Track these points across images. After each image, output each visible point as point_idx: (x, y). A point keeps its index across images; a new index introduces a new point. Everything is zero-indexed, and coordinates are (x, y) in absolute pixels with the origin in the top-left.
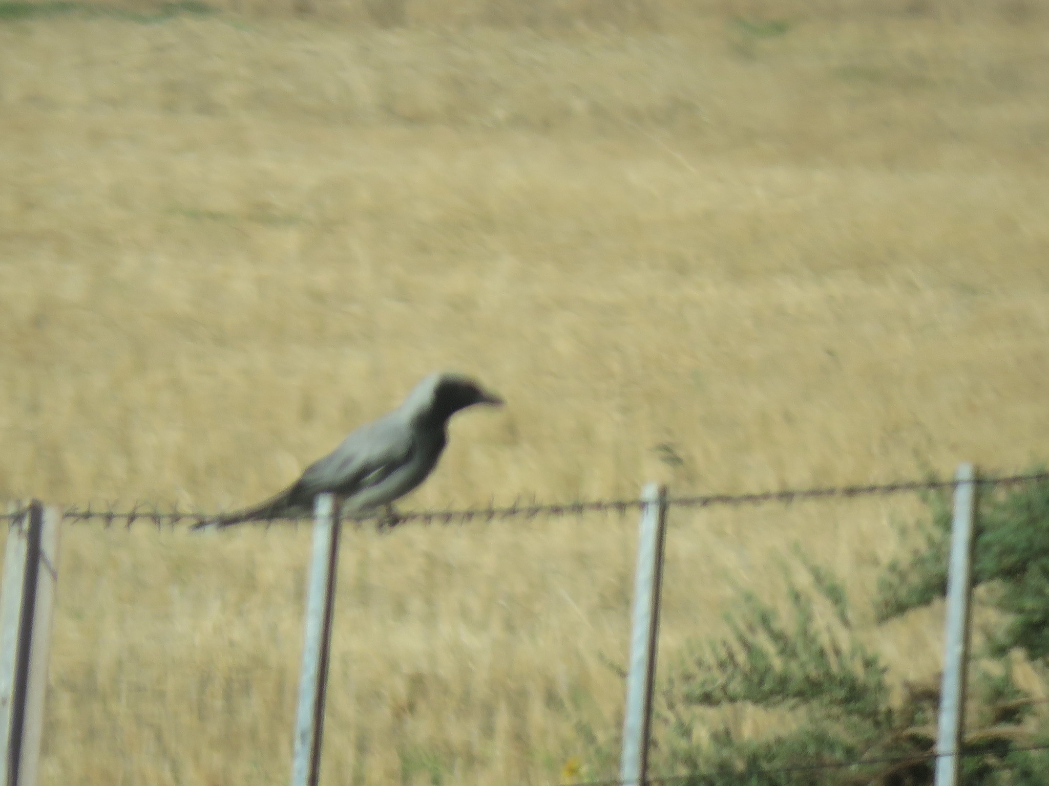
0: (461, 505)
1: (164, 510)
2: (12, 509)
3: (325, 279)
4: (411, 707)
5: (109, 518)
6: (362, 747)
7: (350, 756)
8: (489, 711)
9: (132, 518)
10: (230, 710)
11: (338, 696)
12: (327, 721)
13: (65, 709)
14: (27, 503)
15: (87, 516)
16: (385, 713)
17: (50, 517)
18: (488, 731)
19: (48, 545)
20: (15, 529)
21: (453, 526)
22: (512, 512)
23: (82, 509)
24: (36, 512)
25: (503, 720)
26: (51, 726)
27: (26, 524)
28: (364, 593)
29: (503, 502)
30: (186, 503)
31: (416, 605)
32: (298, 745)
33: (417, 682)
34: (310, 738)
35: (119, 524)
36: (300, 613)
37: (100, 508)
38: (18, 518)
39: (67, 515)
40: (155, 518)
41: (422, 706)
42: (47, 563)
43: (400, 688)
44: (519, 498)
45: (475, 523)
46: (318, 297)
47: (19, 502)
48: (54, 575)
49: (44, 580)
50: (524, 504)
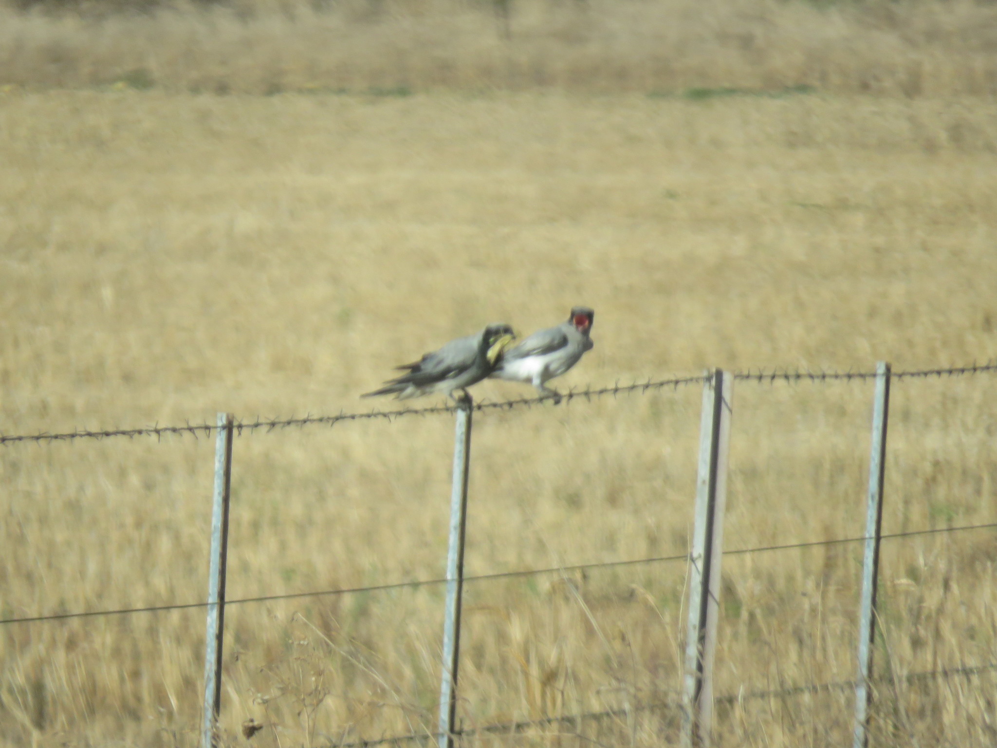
0: (960, 365)
1: (791, 372)
2: (705, 374)
3: (880, 241)
4: (934, 479)
5: (760, 378)
6: (907, 502)
7: (901, 506)
8: (979, 480)
9: (773, 377)
10: (832, 483)
13: (739, 485)
14: (714, 370)
15: (748, 377)
16: (919, 482)
17: (727, 378)
18: (978, 492)
19: (726, 394)
20: (707, 385)
21: (954, 377)
22: (988, 368)
23: (745, 373)
24: (719, 375)
25: (987, 486)
26: (730, 494)
27: (713, 382)
28: (906, 416)
29: (983, 362)
30: (804, 367)
31: (936, 421)
32: (870, 502)
33: (936, 464)
34: (877, 498)
35: (766, 382)
36: (870, 429)
37: (755, 372)
38: (709, 379)
39: (736, 377)
40: (787, 377)
41: (940, 478)
42: (726, 404)
43: (927, 467)
44: (990, 360)
45: (967, 374)
46: (877, 250)
47: (709, 370)
48: (731, 411)
49: (725, 412)
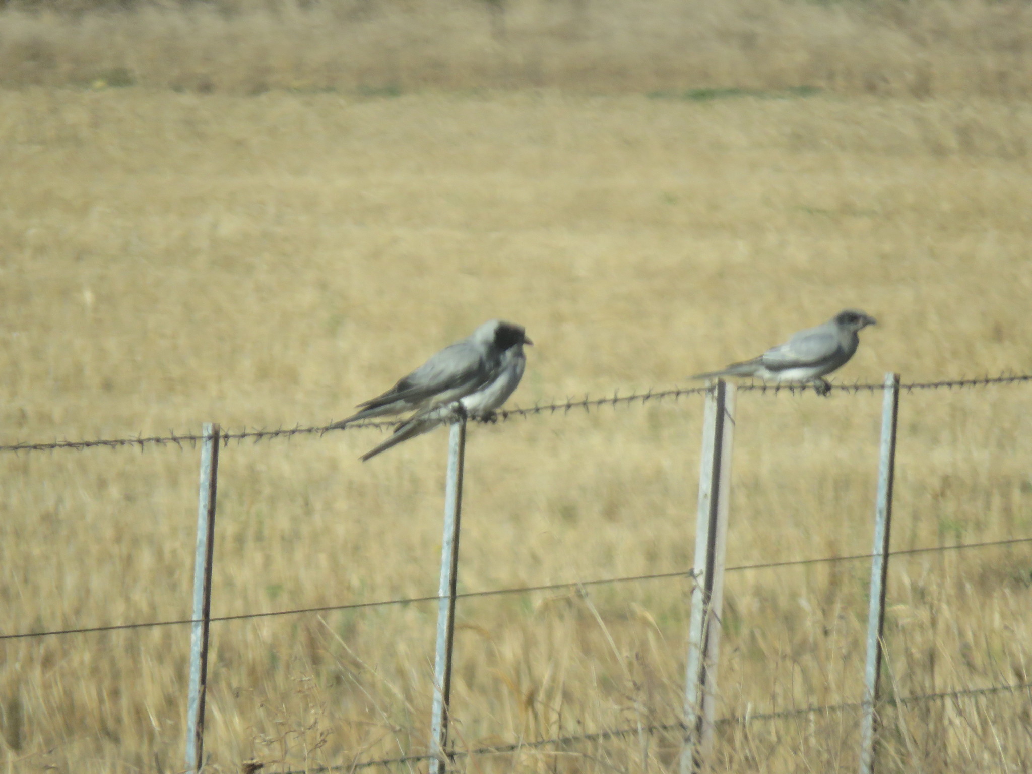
0: (971, 377)
2: (707, 385)
3: (887, 247)
4: (943, 494)
5: (764, 389)
6: (916, 517)
7: (909, 523)
8: (988, 495)
9: (778, 388)
10: (837, 498)
11: (899, 487)
12: (895, 504)
13: (742, 499)
14: (716, 381)
15: (752, 388)
16: (929, 497)
17: (730, 389)
18: (988, 507)
19: (729, 405)
20: (710, 395)
21: (965, 389)
22: (1000, 380)
23: (749, 384)
24: (722, 386)
25: (997, 502)
27: (716, 393)
28: (915, 428)
29: (994, 374)
31: (945, 435)
32: (878, 518)
33: (946, 481)
34: (885, 513)
35: (770, 393)
36: (877, 442)
37: (758, 383)
38: (711, 390)
39: (739, 389)
41: (948, 493)
42: (729, 416)
43: (935, 483)
44: (1003, 372)
45: (978, 386)
46: (884, 257)
48: (733, 422)
49: (727, 425)
50: (1006, 375)
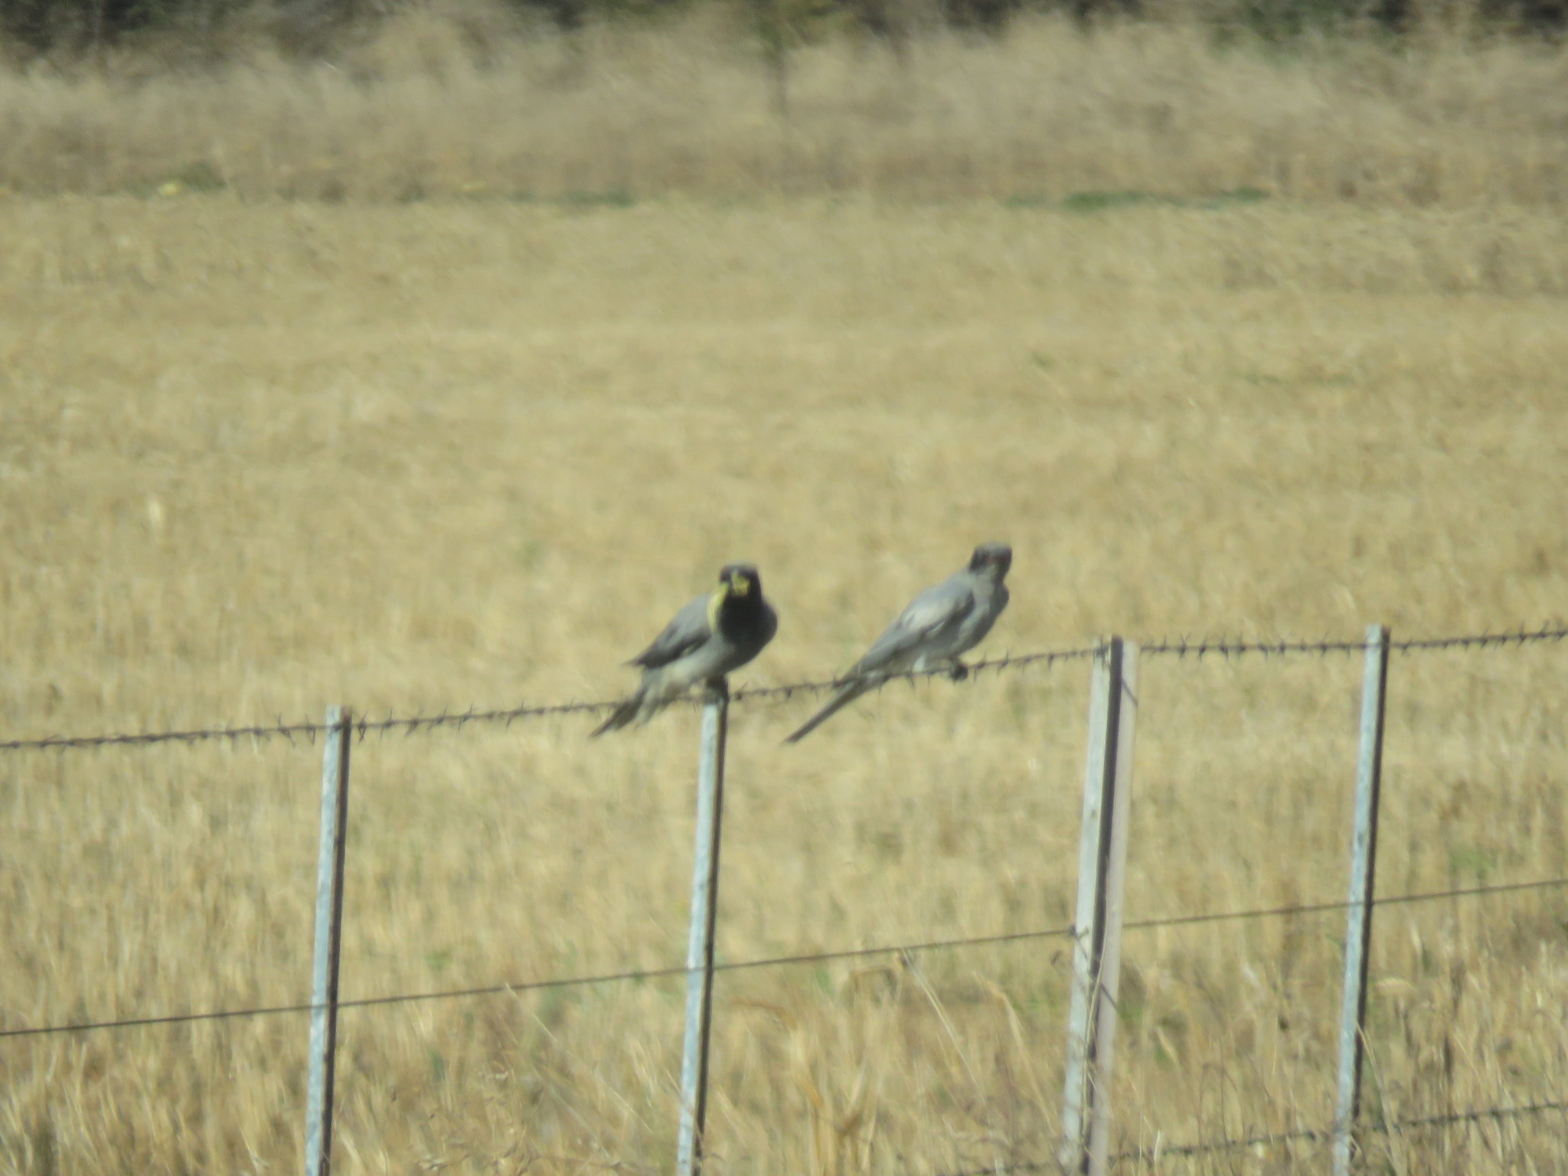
0: (1498, 630)
1: (1230, 641)
2: (1096, 644)
3: (1373, 433)
4: (1456, 811)
5: (1183, 650)
6: (1414, 847)
7: (1405, 855)
8: (1526, 813)
9: (1203, 650)
10: (1297, 817)
11: (1393, 802)
12: (1382, 822)
13: (1149, 819)
14: (1109, 639)
15: (1163, 649)
16: (1433, 816)
17: (1130, 651)
18: (1526, 830)
19: (1128, 676)
20: (1099, 661)
21: (1489, 648)
22: (1542, 635)
23: (1158, 643)
24: (1117, 646)
25: (1539, 820)
26: (1136, 834)
27: (1108, 657)
28: (1413, 711)
29: (1534, 626)
30: (1252, 633)
31: (1461, 718)
32: (1356, 846)
33: (1460, 790)
34: (1367, 839)
35: (1192, 656)
36: (1355, 731)
37: (1173, 641)
38: (1101, 652)
39: (1143, 649)
40: (1224, 649)
41: (1465, 809)
42: (1129, 692)
43: (1443, 795)
44: (1547, 623)
45: (1510, 645)
46: (1367, 447)
47: (1101, 639)
48: (1136, 702)
49: (1126, 706)
50: (1553, 628)
